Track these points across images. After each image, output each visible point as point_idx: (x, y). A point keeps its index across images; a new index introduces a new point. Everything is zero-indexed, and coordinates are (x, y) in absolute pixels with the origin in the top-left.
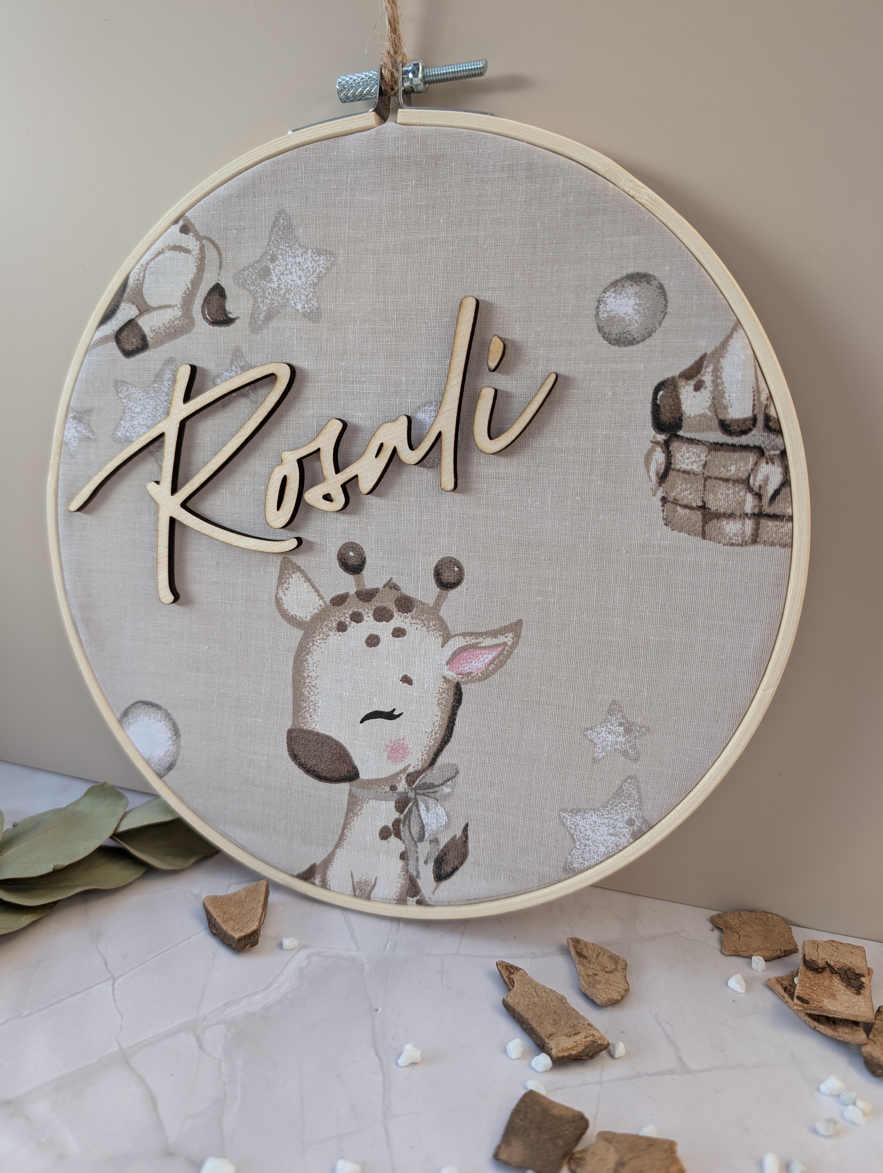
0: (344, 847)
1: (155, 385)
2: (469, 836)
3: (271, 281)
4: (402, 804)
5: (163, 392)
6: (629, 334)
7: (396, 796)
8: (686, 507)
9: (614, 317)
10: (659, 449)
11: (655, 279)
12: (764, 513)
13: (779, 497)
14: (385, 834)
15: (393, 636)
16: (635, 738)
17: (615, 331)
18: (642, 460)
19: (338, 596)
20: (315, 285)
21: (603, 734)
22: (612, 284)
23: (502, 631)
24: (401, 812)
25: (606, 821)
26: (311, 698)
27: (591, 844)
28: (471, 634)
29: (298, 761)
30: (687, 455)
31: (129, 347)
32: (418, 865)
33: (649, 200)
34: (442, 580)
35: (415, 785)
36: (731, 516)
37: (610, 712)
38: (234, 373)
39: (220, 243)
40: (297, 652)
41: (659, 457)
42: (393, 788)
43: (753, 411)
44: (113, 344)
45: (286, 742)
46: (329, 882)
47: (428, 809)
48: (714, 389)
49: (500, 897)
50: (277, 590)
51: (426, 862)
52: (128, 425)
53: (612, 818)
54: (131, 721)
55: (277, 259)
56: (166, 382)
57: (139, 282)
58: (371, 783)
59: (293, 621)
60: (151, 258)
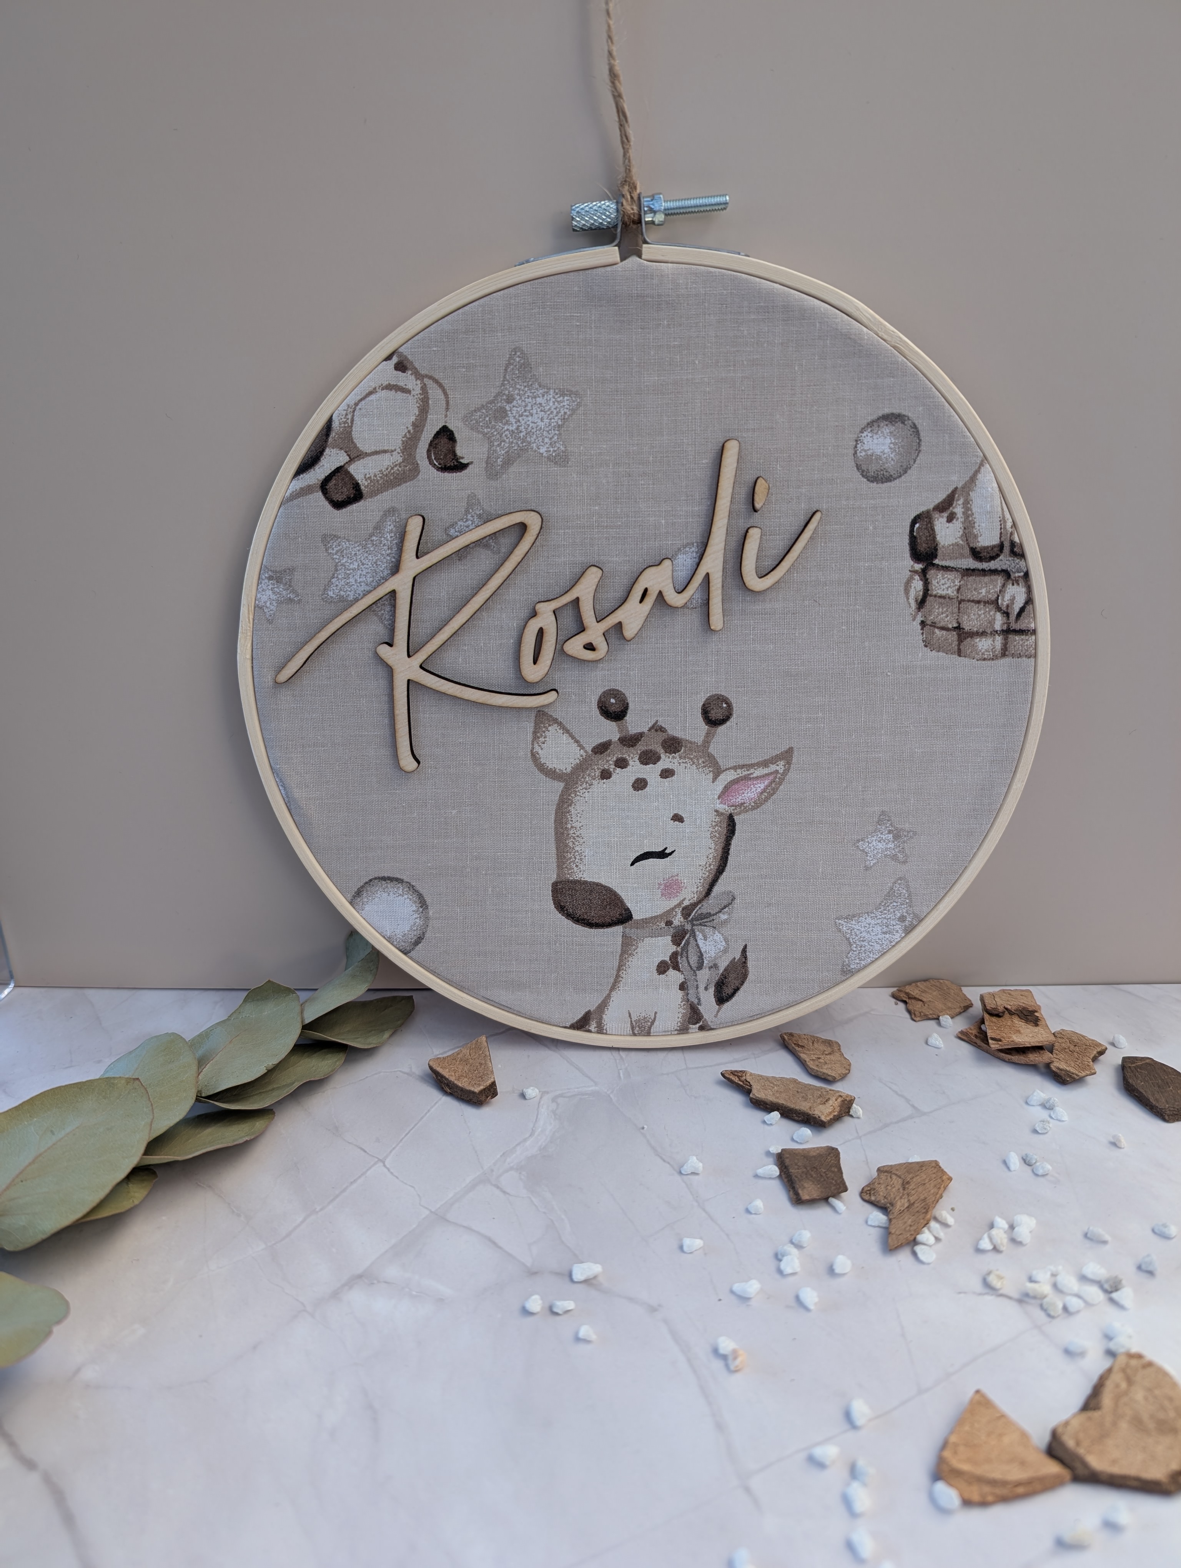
0: (619, 988)
1: (374, 538)
2: (748, 956)
3: (508, 423)
4: (678, 937)
5: (384, 545)
6: (886, 472)
7: (672, 931)
8: (943, 628)
9: (872, 455)
10: (917, 577)
11: (909, 419)
12: (1011, 629)
13: (1024, 614)
14: (662, 968)
15: (661, 777)
16: (904, 842)
17: (873, 468)
18: (902, 588)
19: (600, 745)
20: (559, 426)
21: (874, 843)
22: (868, 424)
23: (774, 760)
24: (678, 945)
25: (879, 921)
26: (576, 849)
27: (867, 944)
28: (742, 767)
29: (566, 912)
30: (943, 582)
31: (339, 497)
32: (698, 993)
34: (710, 718)
35: (691, 917)
36: (983, 634)
37: (879, 822)
38: (470, 523)
39: (445, 382)
40: (558, 804)
41: (918, 585)
42: (669, 923)
43: (1000, 538)
44: (320, 494)
46: (605, 1026)
47: (705, 938)
48: (965, 521)
49: (782, 1008)
50: (533, 744)
51: (706, 989)
52: (342, 583)
53: (885, 918)
54: (366, 900)
55: (514, 399)
56: (388, 534)
57: (346, 425)
58: (646, 922)
59: (552, 774)
60: (359, 398)
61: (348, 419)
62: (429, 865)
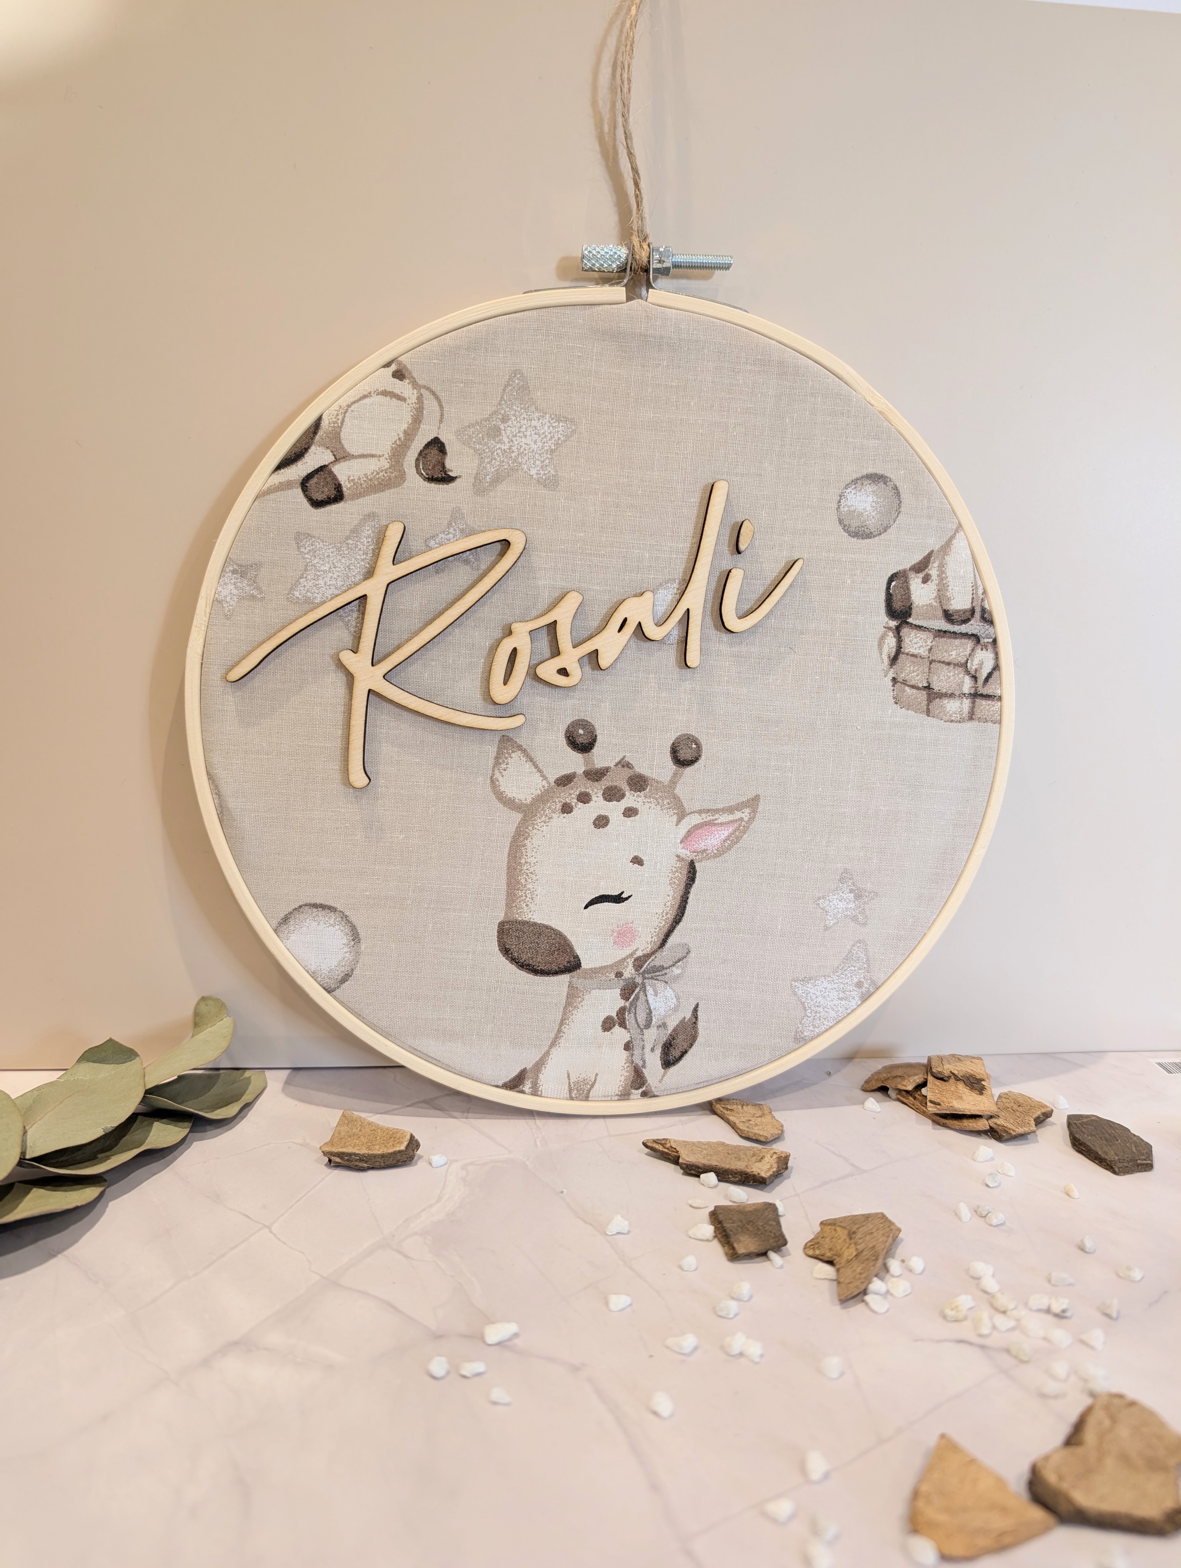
0: (560, 1045)
1: (350, 541)
2: (699, 1017)
3: (500, 442)
4: (628, 991)
5: (360, 550)
6: (867, 528)
7: (622, 983)
8: (913, 687)
9: (854, 512)
10: (891, 634)
11: (890, 481)
12: (979, 693)
13: (991, 680)
14: (608, 1025)
15: (624, 816)
16: (865, 903)
17: (854, 524)
18: (876, 644)
19: (563, 777)
20: (552, 451)
21: (835, 902)
22: (853, 481)
23: (739, 807)
24: (627, 999)
25: (836, 986)
26: (528, 886)
27: (822, 1010)
28: (707, 811)
29: (510, 955)
30: (915, 640)
31: (319, 497)
32: (643, 1054)
33: (886, 409)
34: (679, 758)
35: (643, 969)
36: (951, 696)
37: (842, 880)
38: (451, 536)
39: (442, 395)
40: (514, 837)
41: (891, 641)
42: (619, 975)
43: (972, 603)
45: (496, 936)
46: (541, 1087)
47: (656, 994)
48: (939, 583)
49: (731, 1076)
50: (493, 771)
51: (652, 1050)
52: (310, 584)
53: (842, 983)
54: (292, 928)
55: (509, 419)
56: (365, 539)
57: (336, 425)
58: (595, 971)
59: (510, 803)
60: (353, 400)
61: (338, 419)
62: (367, 893)
